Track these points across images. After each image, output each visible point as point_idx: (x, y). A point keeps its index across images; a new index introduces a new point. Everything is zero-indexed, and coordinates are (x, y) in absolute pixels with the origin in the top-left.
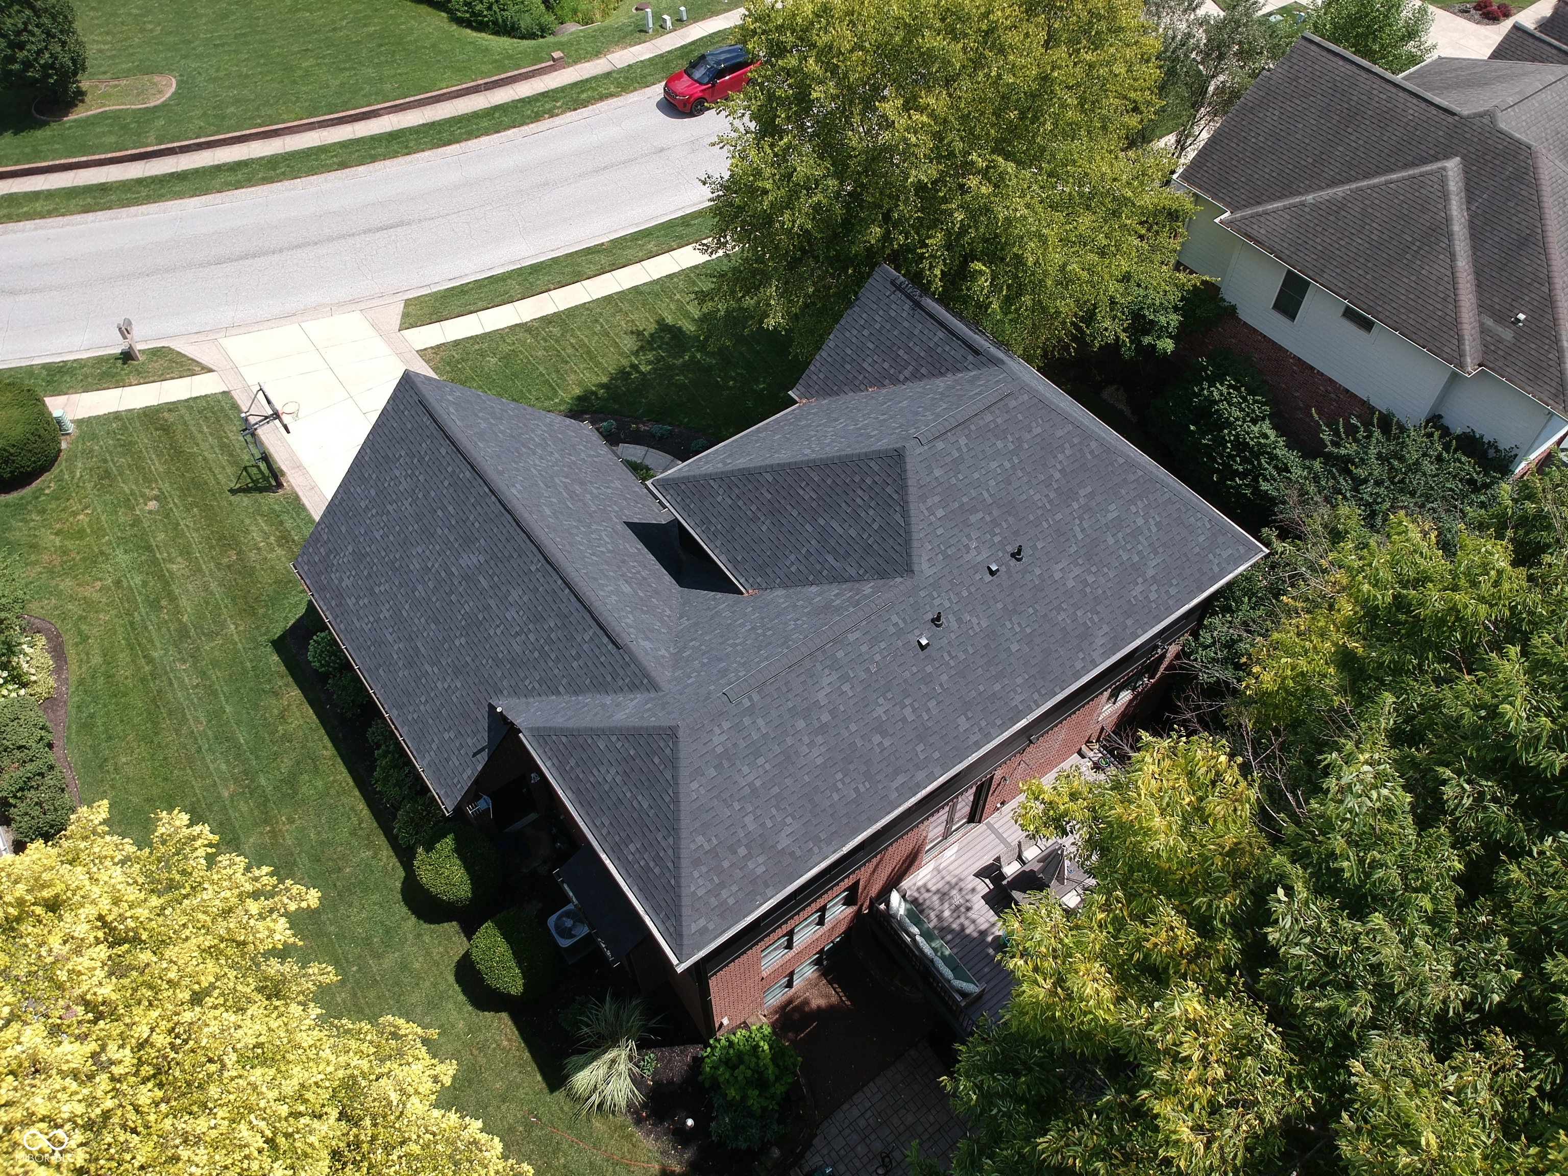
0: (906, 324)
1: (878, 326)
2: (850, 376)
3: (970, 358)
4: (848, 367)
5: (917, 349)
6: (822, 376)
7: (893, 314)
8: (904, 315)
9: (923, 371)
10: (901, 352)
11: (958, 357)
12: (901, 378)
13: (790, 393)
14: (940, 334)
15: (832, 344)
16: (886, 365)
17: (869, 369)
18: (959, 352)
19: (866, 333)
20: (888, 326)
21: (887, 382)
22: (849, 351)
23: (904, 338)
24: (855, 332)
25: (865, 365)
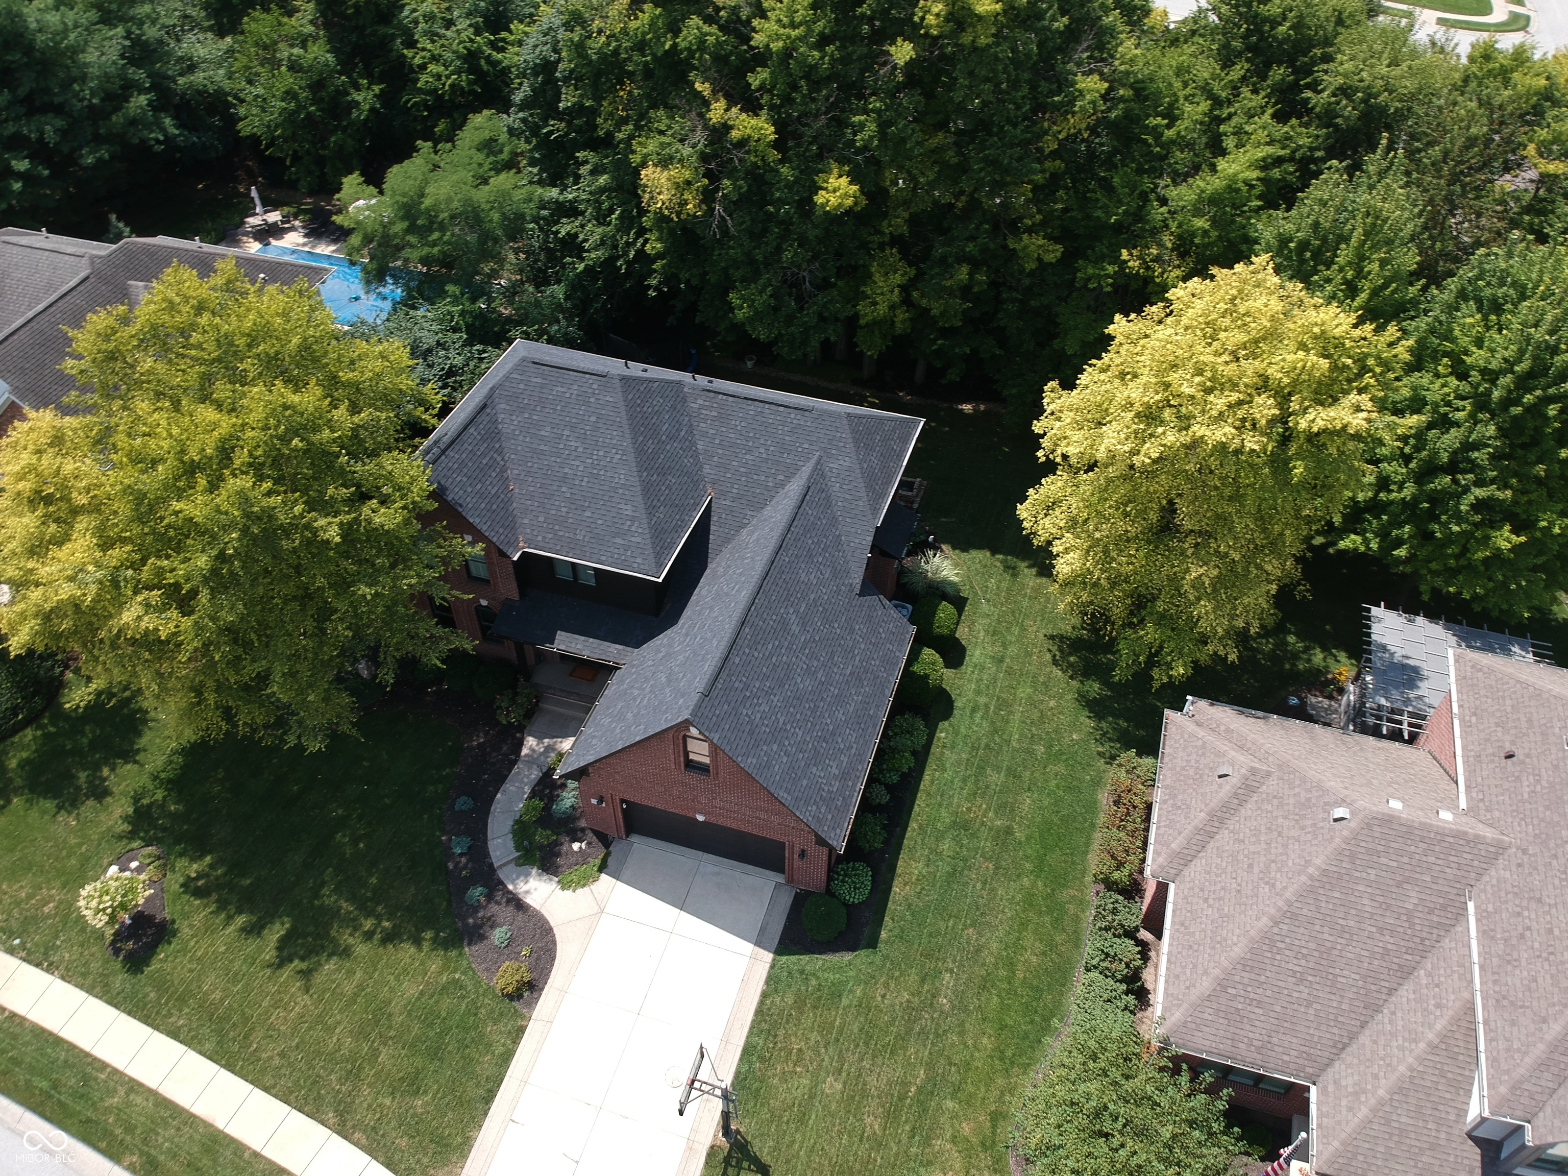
0: (464, 456)
1: (465, 479)
2: (502, 505)
3: (488, 410)
4: (494, 507)
5: (482, 449)
6: (501, 531)
7: (456, 466)
8: (457, 456)
9: (497, 446)
10: (484, 462)
11: (488, 418)
12: (502, 463)
13: (515, 559)
14: (472, 430)
15: (477, 520)
16: (494, 474)
17: (496, 489)
18: (483, 418)
19: (469, 490)
20: (465, 470)
21: (505, 475)
22: (483, 505)
23: (475, 458)
24: (469, 499)
25: (493, 492)
